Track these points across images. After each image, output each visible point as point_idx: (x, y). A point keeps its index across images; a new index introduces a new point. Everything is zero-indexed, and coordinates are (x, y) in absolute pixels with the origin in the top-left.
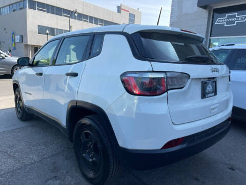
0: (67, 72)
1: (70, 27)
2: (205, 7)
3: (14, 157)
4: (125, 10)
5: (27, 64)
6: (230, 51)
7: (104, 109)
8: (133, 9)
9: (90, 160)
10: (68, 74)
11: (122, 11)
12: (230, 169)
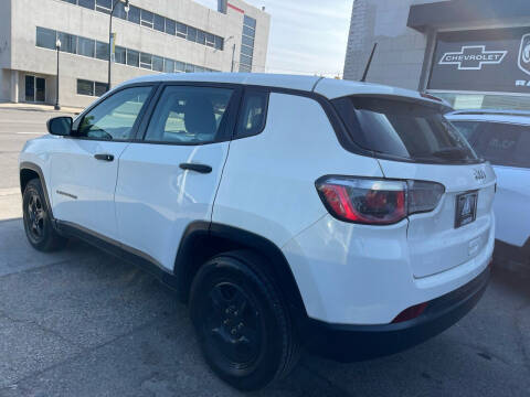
0: (182, 162)
1: (111, 36)
2: (421, 28)
3: (57, 334)
4: (234, 8)
5: (68, 131)
6: (475, 126)
7: (280, 245)
8: (253, 8)
9: (234, 341)
10: (184, 167)
11: (229, 8)
12: (482, 355)
